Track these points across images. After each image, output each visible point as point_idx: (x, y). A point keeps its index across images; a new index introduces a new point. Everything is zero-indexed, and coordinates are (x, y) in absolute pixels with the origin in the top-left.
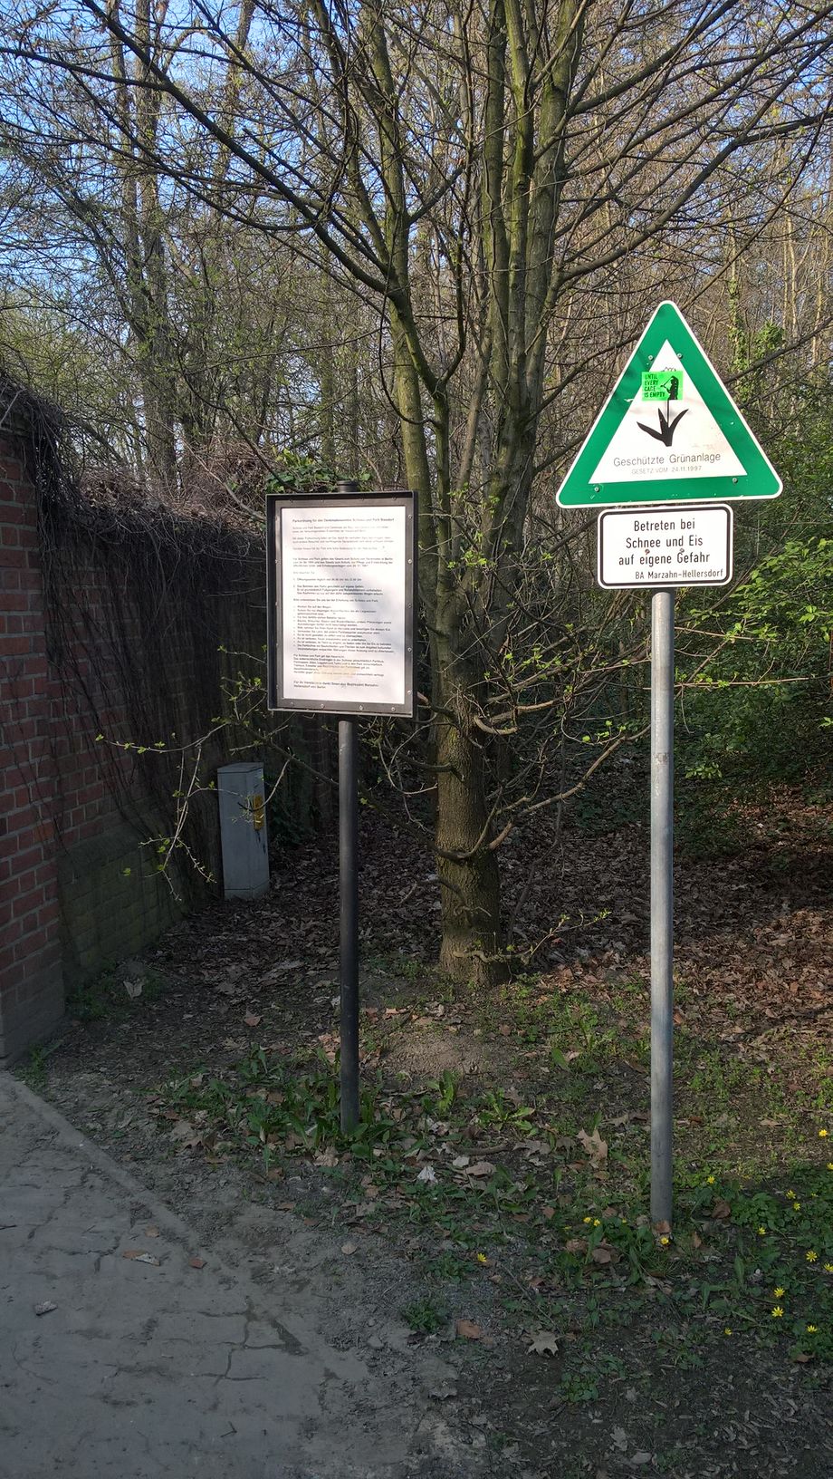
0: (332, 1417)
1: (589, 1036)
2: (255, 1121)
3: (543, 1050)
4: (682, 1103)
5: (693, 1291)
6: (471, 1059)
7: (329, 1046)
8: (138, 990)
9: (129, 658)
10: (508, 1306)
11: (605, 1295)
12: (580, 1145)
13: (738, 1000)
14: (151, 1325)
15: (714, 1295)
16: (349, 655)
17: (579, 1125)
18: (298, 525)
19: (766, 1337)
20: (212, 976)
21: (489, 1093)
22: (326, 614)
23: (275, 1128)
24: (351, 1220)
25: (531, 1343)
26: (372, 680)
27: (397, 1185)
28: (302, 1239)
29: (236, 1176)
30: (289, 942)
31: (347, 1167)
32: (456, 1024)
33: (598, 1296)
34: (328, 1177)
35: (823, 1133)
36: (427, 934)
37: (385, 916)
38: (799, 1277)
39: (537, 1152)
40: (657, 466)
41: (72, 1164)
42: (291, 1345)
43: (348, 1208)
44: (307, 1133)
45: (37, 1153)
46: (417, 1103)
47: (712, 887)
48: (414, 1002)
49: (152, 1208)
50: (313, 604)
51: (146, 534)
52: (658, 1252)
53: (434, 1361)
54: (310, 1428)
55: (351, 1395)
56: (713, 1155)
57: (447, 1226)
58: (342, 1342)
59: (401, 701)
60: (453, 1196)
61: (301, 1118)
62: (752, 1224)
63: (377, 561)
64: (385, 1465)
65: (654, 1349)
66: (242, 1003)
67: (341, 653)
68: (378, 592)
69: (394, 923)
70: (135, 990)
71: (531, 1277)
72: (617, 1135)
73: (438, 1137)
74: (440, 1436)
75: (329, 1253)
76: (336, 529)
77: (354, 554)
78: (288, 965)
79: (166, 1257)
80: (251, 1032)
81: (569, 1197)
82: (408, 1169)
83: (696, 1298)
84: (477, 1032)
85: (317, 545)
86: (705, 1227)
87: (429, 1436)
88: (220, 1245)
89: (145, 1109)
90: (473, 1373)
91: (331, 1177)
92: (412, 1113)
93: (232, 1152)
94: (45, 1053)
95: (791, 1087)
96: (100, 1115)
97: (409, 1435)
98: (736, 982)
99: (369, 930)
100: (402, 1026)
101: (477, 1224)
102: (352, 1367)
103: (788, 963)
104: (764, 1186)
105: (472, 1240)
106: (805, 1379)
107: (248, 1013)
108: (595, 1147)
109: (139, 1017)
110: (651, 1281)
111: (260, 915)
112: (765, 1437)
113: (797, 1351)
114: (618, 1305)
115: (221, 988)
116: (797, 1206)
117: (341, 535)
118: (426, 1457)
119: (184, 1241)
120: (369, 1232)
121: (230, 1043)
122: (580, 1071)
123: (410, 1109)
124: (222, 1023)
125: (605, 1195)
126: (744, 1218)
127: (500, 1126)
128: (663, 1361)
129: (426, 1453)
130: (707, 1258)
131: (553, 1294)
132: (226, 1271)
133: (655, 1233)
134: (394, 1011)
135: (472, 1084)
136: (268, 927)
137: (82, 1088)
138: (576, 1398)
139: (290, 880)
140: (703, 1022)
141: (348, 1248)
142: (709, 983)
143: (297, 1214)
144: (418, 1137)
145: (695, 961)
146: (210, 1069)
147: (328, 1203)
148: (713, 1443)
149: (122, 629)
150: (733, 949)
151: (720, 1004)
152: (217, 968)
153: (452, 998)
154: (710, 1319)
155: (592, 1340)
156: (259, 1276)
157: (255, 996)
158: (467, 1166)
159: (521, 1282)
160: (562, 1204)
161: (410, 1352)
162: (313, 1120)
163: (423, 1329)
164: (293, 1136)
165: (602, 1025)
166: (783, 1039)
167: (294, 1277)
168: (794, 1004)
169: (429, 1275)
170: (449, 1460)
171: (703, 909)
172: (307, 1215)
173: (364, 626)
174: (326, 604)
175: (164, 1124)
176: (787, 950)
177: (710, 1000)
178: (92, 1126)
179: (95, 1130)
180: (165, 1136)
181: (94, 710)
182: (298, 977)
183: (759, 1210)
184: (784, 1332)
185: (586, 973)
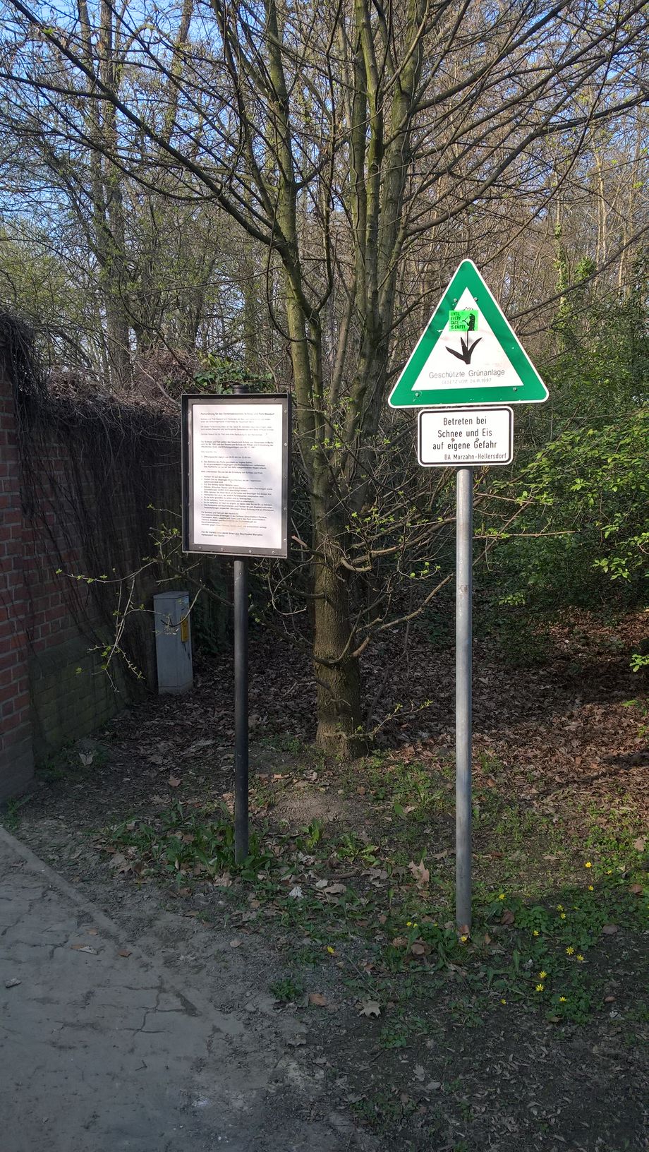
0: (216, 1058)
1: (422, 795)
2: (171, 854)
3: (389, 805)
4: (488, 843)
5: (482, 974)
6: (334, 811)
7: (229, 802)
8: (90, 760)
9: (86, 512)
10: (348, 983)
11: (418, 977)
12: (410, 872)
13: (536, 770)
14: (89, 995)
15: (496, 977)
16: (241, 513)
17: (410, 859)
18: (205, 417)
19: (531, 1006)
20: (146, 750)
21: (346, 835)
22: (225, 483)
23: (186, 859)
24: (239, 924)
25: (363, 1008)
26: (258, 531)
27: (273, 900)
28: (203, 936)
29: (156, 892)
30: (205, 726)
31: (238, 887)
32: (325, 786)
33: (413, 977)
34: (225, 894)
35: (588, 865)
36: (309, 720)
37: (278, 707)
38: (560, 964)
39: (378, 878)
40: (460, 378)
41: (36, 885)
42: (189, 1009)
43: (236, 916)
44: (211, 863)
45: (11, 876)
46: (292, 842)
47: (526, 687)
48: (295, 769)
49: (94, 915)
50: (215, 475)
51: (99, 419)
52: (458, 947)
53: (292, 1020)
54: (200, 1065)
55: (230, 1044)
56: (507, 880)
57: (308, 928)
58: (226, 1008)
59: (279, 546)
60: (314, 907)
61: (206, 852)
62: (530, 928)
63: (262, 444)
64: (252, 1089)
65: (450, 1013)
66: (167, 770)
67: (237, 511)
68: (263, 467)
69: (284, 712)
70: (87, 760)
71: (365, 964)
72: (437, 865)
73: (306, 866)
74: (292, 1071)
75: (221, 946)
76: (233, 421)
77: (245, 439)
78: (203, 743)
79: (102, 948)
80: (173, 791)
81: (398, 909)
82: (282, 889)
83: (484, 979)
84: (340, 791)
85: (219, 432)
86: (494, 930)
87: (284, 1071)
88: (143, 941)
89: (92, 846)
90: (319, 1029)
91: (226, 894)
92: (289, 849)
93: (154, 875)
94: (18, 804)
95: (569, 832)
96: (58, 849)
97: (270, 1070)
98: (535, 756)
99: (265, 718)
100: (285, 787)
101: (330, 927)
102: (232, 1025)
103: (576, 743)
104: (542, 902)
105: (325, 938)
106: (555, 1033)
107: (171, 777)
108: (421, 874)
109: (90, 780)
110: (452, 967)
111: (184, 706)
112: (522, 1071)
113: (552, 1015)
114: (427, 984)
115: (153, 759)
116: (563, 916)
117: (236, 424)
118: (281, 1085)
119: (116, 938)
120: (251, 932)
121: (157, 799)
122: (415, 820)
123: (287, 847)
124: (152, 785)
125: (424, 908)
126: (523, 925)
127: (353, 859)
128: (456, 1021)
129: (281, 1082)
130: (494, 952)
131: (381, 975)
132: (145, 958)
133: (458, 933)
134: (280, 776)
135: (334, 828)
136: (190, 714)
137: (45, 830)
138: (390, 1046)
139: (210, 680)
140: (508, 786)
141: (235, 943)
142: (515, 757)
143: (199, 920)
144: (291, 866)
145: (507, 741)
146: (141, 817)
147: (222, 912)
148: (485, 1076)
149: (80, 492)
150: (537, 732)
151: (522, 772)
152: (150, 744)
153: (323, 767)
154: (492, 993)
155: (405, 1007)
156: (169, 962)
157: (178, 765)
158: (326, 887)
159: (358, 967)
160: (393, 914)
161: (275, 1015)
162: (215, 854)
163: (284, 998)
164: (200, 865)
165: (434, 788)
166: (566, 798)
167: (193, 964)
168: (578, 773)
169: (292, 962)
170: (296, 1087)
171: (516, 703)
172: (207, 920)
173: (251, 491)
174: (225, 475)
175: (105, 856)
176: (575, 734)
177: (516, 770)
178: (51, 857)
179: (54, 860)
180: (105, 865)
181: (59, 551)
182: (210, 752)
183: (536, 918)
184: (544, 1003)
185: (425, 749)
